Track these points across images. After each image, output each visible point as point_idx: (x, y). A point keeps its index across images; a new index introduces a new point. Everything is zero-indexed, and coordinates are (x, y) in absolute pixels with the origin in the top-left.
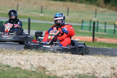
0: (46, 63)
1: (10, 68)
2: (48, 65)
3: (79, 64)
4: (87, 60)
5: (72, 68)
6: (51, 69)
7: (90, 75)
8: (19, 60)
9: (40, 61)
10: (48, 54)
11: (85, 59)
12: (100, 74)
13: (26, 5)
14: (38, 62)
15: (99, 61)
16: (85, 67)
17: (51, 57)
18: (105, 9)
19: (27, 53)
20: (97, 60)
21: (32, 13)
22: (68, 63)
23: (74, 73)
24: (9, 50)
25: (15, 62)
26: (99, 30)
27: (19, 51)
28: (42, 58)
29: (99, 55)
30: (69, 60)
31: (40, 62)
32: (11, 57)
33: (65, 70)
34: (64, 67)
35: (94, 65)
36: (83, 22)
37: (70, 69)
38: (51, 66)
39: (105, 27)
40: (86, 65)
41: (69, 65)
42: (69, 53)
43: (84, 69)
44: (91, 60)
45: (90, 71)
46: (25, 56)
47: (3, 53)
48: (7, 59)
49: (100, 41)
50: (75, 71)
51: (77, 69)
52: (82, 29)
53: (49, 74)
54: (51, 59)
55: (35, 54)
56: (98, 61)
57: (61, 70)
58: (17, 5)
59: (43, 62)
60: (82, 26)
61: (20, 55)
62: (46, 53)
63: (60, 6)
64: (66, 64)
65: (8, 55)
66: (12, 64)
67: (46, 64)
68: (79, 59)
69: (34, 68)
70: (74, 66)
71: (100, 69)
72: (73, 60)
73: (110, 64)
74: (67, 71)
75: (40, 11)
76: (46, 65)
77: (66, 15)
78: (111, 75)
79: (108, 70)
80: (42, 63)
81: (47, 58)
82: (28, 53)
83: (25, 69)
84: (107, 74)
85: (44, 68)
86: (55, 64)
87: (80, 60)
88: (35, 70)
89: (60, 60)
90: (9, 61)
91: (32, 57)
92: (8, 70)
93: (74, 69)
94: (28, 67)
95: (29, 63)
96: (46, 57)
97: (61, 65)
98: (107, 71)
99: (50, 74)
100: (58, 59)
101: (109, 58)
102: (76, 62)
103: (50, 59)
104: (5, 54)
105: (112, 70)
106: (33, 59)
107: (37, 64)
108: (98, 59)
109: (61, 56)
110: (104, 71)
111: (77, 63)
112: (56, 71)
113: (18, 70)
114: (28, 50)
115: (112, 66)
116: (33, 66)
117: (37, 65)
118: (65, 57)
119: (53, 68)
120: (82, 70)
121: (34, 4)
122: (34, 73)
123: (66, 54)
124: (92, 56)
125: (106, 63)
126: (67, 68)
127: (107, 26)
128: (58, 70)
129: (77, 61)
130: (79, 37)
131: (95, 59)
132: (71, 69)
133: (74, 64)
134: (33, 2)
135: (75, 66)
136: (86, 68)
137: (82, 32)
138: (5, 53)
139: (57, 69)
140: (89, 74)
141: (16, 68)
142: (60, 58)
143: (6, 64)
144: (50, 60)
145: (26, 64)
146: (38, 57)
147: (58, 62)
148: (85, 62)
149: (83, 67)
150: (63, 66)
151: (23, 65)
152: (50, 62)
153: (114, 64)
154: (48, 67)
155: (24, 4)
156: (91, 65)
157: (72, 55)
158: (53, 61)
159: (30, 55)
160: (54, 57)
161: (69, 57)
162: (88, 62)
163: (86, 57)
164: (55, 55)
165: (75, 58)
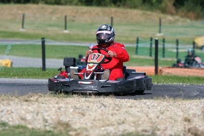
0: (71, 116)
1: (7, 128)
2: (73, 119)
3: (127, 115)
4: (142, 107)
5: (115, 123)
6: (79, 127)
7: (147, 133)
8: (23, 112)
9: (60, 112)
10: (75, 99)
11: (138, 106)
12: (164, 131)
13: (38, 15)
14: (56, 114)
15: (164, 109)
16: (138, 121)
17: (79, 105)
18: (177, 17)
19: (37, 100)
20: (159, 108)
21: (49, 28)
22: (108, 114)
23: (119, 131)
24: (5, 95)
25: (16, 116)
26: (166, 54)
27: (23, 97)
28: (63, 108)
29: (165, 98)
30: (111, 109)
31: (60, 114)
32: (9, 108)
33: (103, 126)
34: (101, 122)
35: (154, 115)
36: (138, 41)
37: (113, 124)
38: (78, 121)
39: (177, 49)
40: (140, 116)
41: (110, 117)
42: (111, 96)
43: (137, 123)
44: (149, 108)
45: (147, 126)
46: (33, 105)
48: (2, 111)
49: (168, 73)
50: (121, 128)
51: (124, 125)
52: (136, 53)
53: (76, 134)
54: (79, 109)
55: (51, 102)
56: (162, 108)
57: (96, 127)
58: (22, 16)
59: (66, 114)
61: (25, 103)
62: (71, 99)
63: (98, 14)
64: (105, 116)
65: (3, 104)
66: (11, 119)
67: (70, 118)
69: (48, 125)
70: (120, 120)
71: (165, 122)
72: (117, 108)
73: (181, 113)
74: (107, 128)
75: (63, 24)
76: (71, 119)
78: (185, 131)
79: (179, 124)
80: (63, 116)
81: (72, 107)
82: (39, 99)
83: (33, 129)
84: (178, 131)
85: (67, 125)
86: (85, 117)
87: (130, 108)
88: (52, 129)
89: (96, 110)
90: (5, 114)
91: (46, 106)
92: (4, 130)
93: (119, 124)
94: (38, 124)
95: (40, 117)
96: (69, 106)
97: (97, 119)
98: (178, 126)
99: (78, 134)
100: (92, 107)
101: (180, 103)
102: (122, 113)
103: (77, 108)
105: (185, 123)
106: (47, 109)
107: (54, 117)
108: (161, 104)
109: (97, 103)
110: (171, 125)
111: (125, 114)
112: (88, 128)
113: (21, 130)
114: (40, 94)
115: (186, 116)
116: (47, 122)
117: (55, 120)
118: (104, 103)
119: (82, 123)
120: (133, 125)
121: (52, 13)
122: (50, 134)
123: (106, 99)
124: (152, 101)
125: (176, 111)
126: (107, 122)
127: (180, 46)
128: (91, 127)
129: (125, 110)
131: (156, 105)
132: (114, 125)
133: (120, 115)
134: (50, 10)
135: (121, 118)
136: (140, 122)
137: (137, 59)
139: (89, 125)
140: (146, 131)
141: (18, 127)
142: (95, 105)
144: (77, 110)
145: (35, 119)
146: (57, 105)
147: (91, 113)
148: (138, 111)
149: (134, 120)
150: (99, 120)
151: (30, 121)
152: (78, 114)
153: (189, 113)
154: (73, 122)
155: (35, 14)
156: (149, 117)
157: (117, 100)
158: (83, 112)
159: (42, 103)
160: (84, 104)
161: (111, 104)
162: (144, 112)
163: (141, 103)
164: (86, 100)
165: (121, 105)
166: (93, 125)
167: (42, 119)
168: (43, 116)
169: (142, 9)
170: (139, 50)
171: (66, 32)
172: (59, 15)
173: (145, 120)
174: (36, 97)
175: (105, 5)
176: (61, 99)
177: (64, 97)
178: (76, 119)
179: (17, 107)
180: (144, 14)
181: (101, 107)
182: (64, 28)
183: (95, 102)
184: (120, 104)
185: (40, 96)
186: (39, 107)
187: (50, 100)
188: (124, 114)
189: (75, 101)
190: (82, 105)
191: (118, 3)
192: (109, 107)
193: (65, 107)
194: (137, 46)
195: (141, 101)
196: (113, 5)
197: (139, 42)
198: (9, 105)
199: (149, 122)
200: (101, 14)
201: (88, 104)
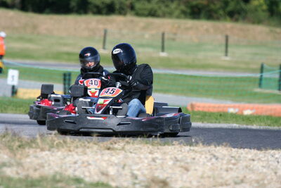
0: (170, 171)
1: (82, 185)
2: (173, 176)
3: (248, 171)
4: (268, 161)
5: (230, 181)
6: (181, 185)
8: (104, 164)
9: (155, 165)
10: (175, 148)
11: (263, 159)
13: (125, 31)
14: (149, 167)
16: (263, 180)
17: (180, 156)
19: (123, 148)
21: (141, 50)
22: (221, 169)
25: (94, 169)
27: (105, 143)
28: (160, 159)
30: (225, 162)
31: (154, 167)
32: (85, 158)
33: (215, 186)
34: (211, 179)
36: (262, 69)
37: (228, 183)
38: (180, 178)
40: (266, 173)
41: (224, 174)
42: (224, 144)
43: (261, 182)
44: (278, 162)
46: (118, 154)
47: (65, 148)
48: (75, 163)
51: (243, 185)
52: (260, 85)
54: (181, 161)
55: (143, 150)
58: (102, 33)
59: (162, 169)
60: (261, 79)
61: (107, 152)
62: (170, 147)
63: (207, 30)
64: (217, 172)
65: (77, 153)
66: (87, 174)
67: (167, 173)
68: (250, 160)
69: (139, 183)
70: (237, 177)
72: (233, 161)
75: (160, 44)
76: (169, 175)
77: (223, 54)
80: (158, 171)
81: (171, 159)
82: (126, 147)
83: (117, 187)
85: (164, 183)
86: (190, 173)
87: (252, 162)
89: (204, 164)
90: (79, 167)
91: (136, 156)
93: (236, 183)
94: (125, 181)
95: (127, 171)
96: (168, 157)
97: (205, 175)
100: (198, 160)
102: (241, 168)
103: (177, 161)
104: (70, 151)
106: (137, 160)
107: (146, 172)
109: (206, 153)
111: (245, 169)
114: (127, 139)
116: (136, 178)
117: (148, 177)
118: (216, 154)
119: (185, 182)
120: (256, 185)
121: (145, 28)
123: (218, 148)
126: (220, 181)
129: (245, 164)
130: (251, 105)
132: (229, 185)
133: (237, 171)
134: (142, 24)
135: (239, 175)
136: (266, 182)
137: (261, 94)
138: (72, 149)
139: (195, 183)
141: (97, 184)
142: (203, 156)
143: (72, 176)
144: (178, 163)
145: (121, 175)
146: (150, 156)
147: (197, 167)
148: (263, 167)
149: (257, 178)
150: (209, 177)
151: (114, 177)
152: (180, 169)
154: (173, 180)
155: (120, 29)
156: (278, 174)
157: (234, 150)
158: (186, 165)
159: (131, 152)
160: (188, 155)
161: (225, 156)
162: (271, 167)
163: (267, 155)
164: (190, 150)
165: (239, 157)
166: (200, 184)
167: (130, 174)
168: (131, 170)
169: (269, 25)
170: (263, 82)
171: (163, 54)
172: (154, 32)
173: (272, 179)
174: (122, 144)
175: (218, 19)
176: (156, 147)
177: (160, 145)
178: (178, 176)
179: (96, 158)
180: (271, 31)
181: (211, 159)
182: (160, 50)
183: (203, 153)
184: (238, 155)
185: (128, 143)
186: (126, 157)
187: (141, 149)
188: (243, 169)
189: (176, 151)
190: (185, 156)
191: (236, 16)
192: (222, 159)
193: (162, 159)
194: (261, 76)
195: (267, 152)
196: (228, 18)
197: (264, 70)
198: (85, 154)
199: (278, 182)
200: (212, 30)
201: (193, 155)
